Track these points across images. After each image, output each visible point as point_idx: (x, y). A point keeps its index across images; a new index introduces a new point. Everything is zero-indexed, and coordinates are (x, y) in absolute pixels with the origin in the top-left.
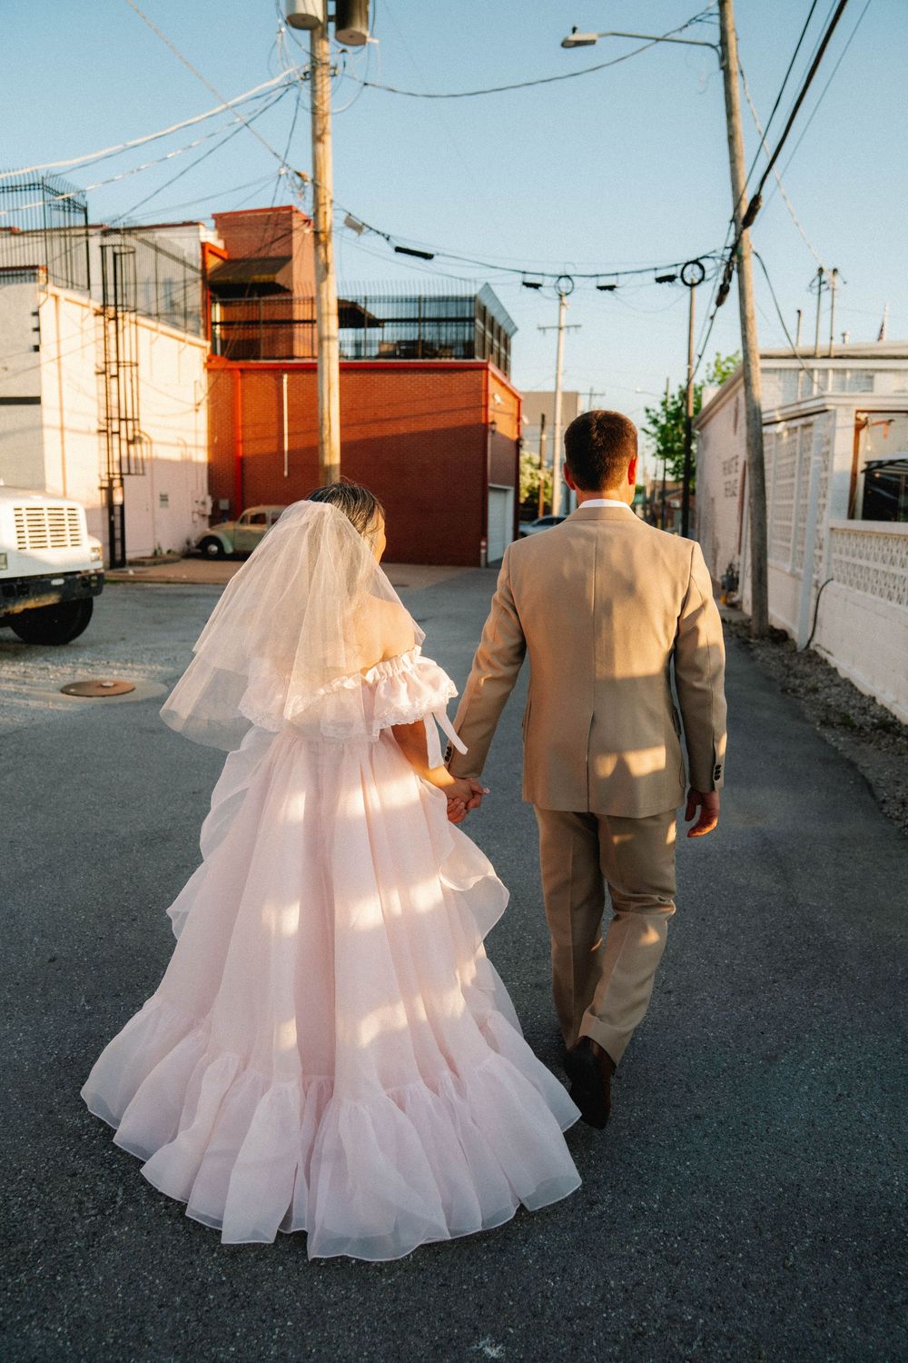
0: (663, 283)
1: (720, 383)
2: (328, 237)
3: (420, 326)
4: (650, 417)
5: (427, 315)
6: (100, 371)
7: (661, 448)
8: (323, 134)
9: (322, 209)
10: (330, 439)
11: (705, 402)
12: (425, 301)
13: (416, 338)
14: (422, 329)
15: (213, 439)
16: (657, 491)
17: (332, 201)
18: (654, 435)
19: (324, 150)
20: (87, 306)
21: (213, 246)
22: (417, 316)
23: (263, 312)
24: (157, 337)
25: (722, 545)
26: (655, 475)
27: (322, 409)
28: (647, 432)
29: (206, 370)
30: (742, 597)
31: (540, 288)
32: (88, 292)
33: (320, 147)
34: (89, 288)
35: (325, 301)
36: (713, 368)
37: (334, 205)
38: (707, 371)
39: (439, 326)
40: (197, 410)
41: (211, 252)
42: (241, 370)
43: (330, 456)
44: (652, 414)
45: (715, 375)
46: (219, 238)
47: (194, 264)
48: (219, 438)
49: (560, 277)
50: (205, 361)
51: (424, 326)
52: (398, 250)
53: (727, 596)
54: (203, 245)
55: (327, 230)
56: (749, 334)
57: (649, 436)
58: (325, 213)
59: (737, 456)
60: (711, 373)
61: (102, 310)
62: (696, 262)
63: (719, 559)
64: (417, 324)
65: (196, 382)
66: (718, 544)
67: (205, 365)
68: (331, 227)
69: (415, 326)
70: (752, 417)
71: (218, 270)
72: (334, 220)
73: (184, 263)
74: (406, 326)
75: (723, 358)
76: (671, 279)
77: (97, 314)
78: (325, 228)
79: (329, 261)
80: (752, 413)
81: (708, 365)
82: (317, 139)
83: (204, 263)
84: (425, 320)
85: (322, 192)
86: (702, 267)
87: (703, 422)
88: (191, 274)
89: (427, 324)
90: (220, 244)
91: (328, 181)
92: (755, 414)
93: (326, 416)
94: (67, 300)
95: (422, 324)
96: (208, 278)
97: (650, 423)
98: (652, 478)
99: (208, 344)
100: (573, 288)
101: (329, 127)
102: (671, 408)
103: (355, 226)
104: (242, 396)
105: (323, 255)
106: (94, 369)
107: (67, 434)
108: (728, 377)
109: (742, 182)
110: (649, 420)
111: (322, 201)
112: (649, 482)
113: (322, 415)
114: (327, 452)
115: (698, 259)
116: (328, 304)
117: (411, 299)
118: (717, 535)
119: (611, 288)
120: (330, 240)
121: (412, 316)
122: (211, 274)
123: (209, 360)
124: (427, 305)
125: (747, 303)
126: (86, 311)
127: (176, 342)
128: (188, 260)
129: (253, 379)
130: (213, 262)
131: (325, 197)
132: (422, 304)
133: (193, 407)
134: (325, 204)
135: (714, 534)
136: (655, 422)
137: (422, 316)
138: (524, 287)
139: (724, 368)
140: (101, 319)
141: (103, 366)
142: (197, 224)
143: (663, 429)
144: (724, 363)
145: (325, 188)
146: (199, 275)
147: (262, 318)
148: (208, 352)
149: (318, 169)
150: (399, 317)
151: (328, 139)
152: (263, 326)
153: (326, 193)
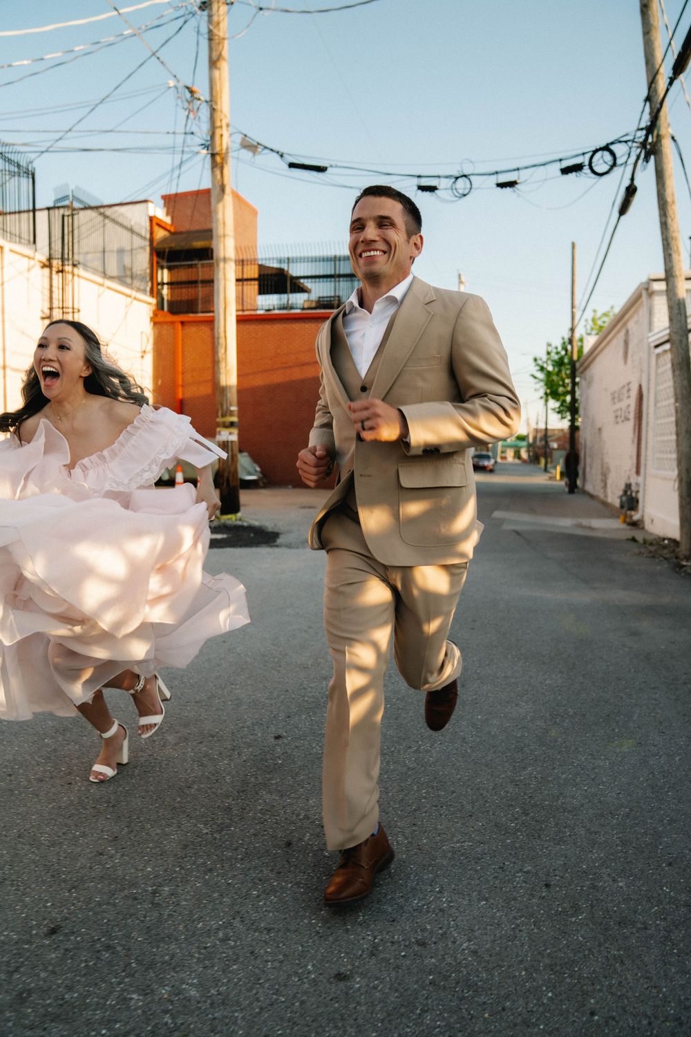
0: (570, 174)
1: (597, 334)
2: (224, 159)
3: (335, 281)
4: (538, 365)
5: (342, 272)
6: (44, 316)
7: (548, 391)
8: (218, 59)
9: (218, 132)
10: (226, 358)
11: (586, 350)
12: (340, 260)
13: (333, 294)
14: (337, 283)
15: (157, 382)
16: (539, 435)
17: (228, 125)
18: (542, 380)
19: (220, 74)
20: (33, 259)
21: (161, 220)
22: (333, 273)
23: (200, 274)
24: (103, 292)
25: (612, 469)
26: (537, 423)
27: (218, 328)
28: (535, 378)
29: (152, 323)
30: (643, 516)
31: (436, 191)
32: (34, 246)
33: (216, 73)
34: (35, 242)
35: (221, 221)
36: (590, 322)
37: (230, 128)
38: (585, 326)
39: (352, 281)
40: (142, 357)
41: (159, 225)
42: (182, 323)
43: (226, 375)
44: (540, 362)
45: (592, 329)
46: (167, 214)
47: (143, 234)
48: (162, 381)
49: (457, 178)
50: (151, 315)
51: (339, 281)
52: (292, 165)
53: (626, 516)
54: (151, 219)
55: (224, 151)
56: (669, 220)
57: (536, 380)
58: (222, 135)
59: (629, 383)
60: (589, 327)
61: (47, 263)
62: (606, 148)
63: (609, 482)
64: (333, 279)
65: (142, 333)
66: (608, 469)
67: (152, 319)
68: (227, 149)
69: (331, 281)
70: (676, 311)
71: (164, 240)
72: (230, 143)
73: (131, 230)
74: (323, 281)
75: (599, 314)
76: (577, 168)
77: (44, 266)
78: (221, 150)
79: (225, 182)
80: (677, 307)
81: (586, 320)
82: (213, 63)
83: (152, 233)
84: (340, 276)
85: (218, 116)
86: (613, 154)
87: (586, 364)
88: (138, 242)
89: (341, 279)
90: (168, 220)
91: (225, 104)
92: (679, 308)
93: (222, 334)
94: (11, 251)
95: (337, 279)
96: (155, 244)
97: (538, 370)
98: (534, 426)
99: (154, 301)
100: (471, 188)
101: (225, 53)
102: (556, 357)
103: (251, 146)
104: (182, 345)
105: (219, 177)
106: (41, 314)
107: (8, 371)
108: (603, 329)
109: (659, 54)
110: (538, 368)
111: (218, 124)
112: (531, 430)
113: (218, 333)
114: (222, 370)
115: (608, 145)
116: (224, 223)
117: (327, 258)
118: (607, 460)
119: (511, 184)
120: (226, 163)
121: (329, 273)
122: (158, 244)
123: (155, 314)
124: (342, 262)
125: (666, 186)
126: (32, 262)
127: (124, 297)
128: (136, 229)
129: (192, 330)
130: (160, 234)
131: (221, 120)
132: (337, 263)
133: (140, 355)
134: (221, 127)
135: (602, 459)
136: (542, 369)
137: (337, 273)
138: (420, 192)
139: (600, 323)
140: (47, 271)
141: (47, 312)
142: (145, 201)
143: (549, 374)
144: (600, 318)
145: (221, 112)
146: (147, 243)
147: (200, 278)
148: (154, 308)
149: (214, 94)
150: (317, 274)
151: (224, 66)
152: (200, 285)
153: (223, 117)
